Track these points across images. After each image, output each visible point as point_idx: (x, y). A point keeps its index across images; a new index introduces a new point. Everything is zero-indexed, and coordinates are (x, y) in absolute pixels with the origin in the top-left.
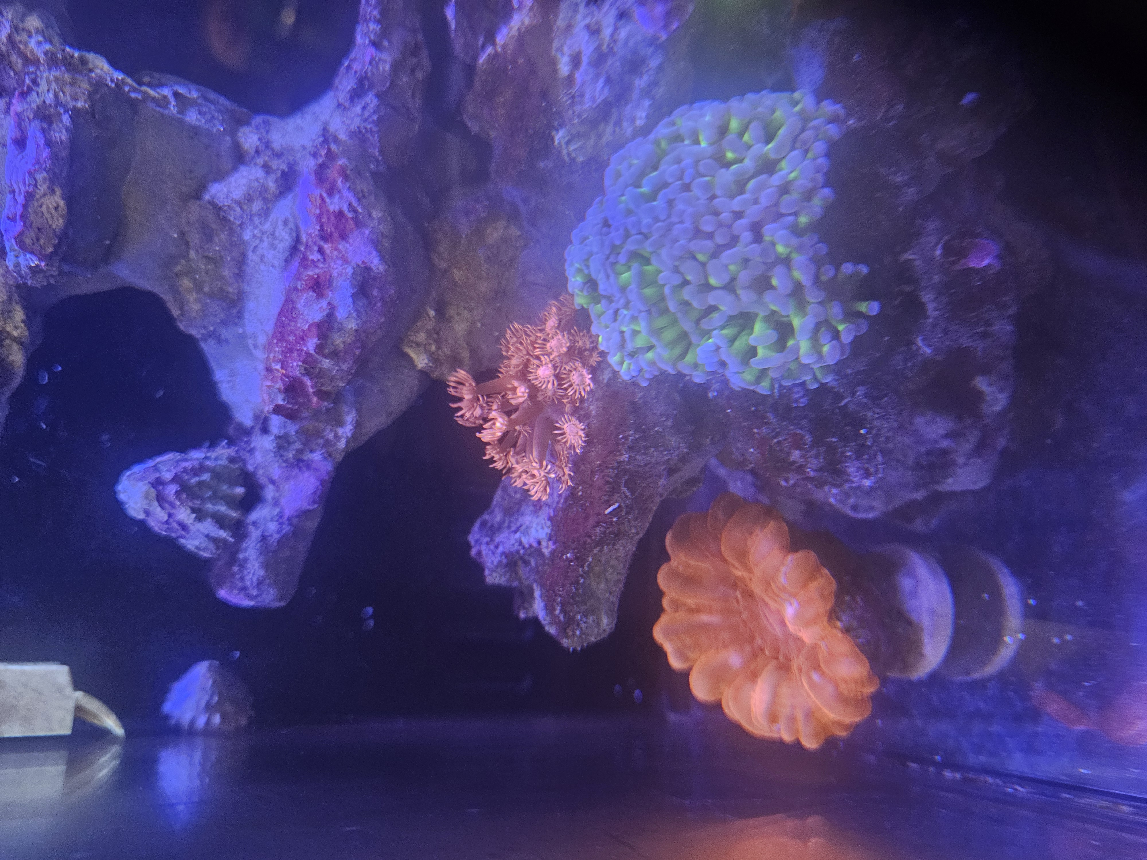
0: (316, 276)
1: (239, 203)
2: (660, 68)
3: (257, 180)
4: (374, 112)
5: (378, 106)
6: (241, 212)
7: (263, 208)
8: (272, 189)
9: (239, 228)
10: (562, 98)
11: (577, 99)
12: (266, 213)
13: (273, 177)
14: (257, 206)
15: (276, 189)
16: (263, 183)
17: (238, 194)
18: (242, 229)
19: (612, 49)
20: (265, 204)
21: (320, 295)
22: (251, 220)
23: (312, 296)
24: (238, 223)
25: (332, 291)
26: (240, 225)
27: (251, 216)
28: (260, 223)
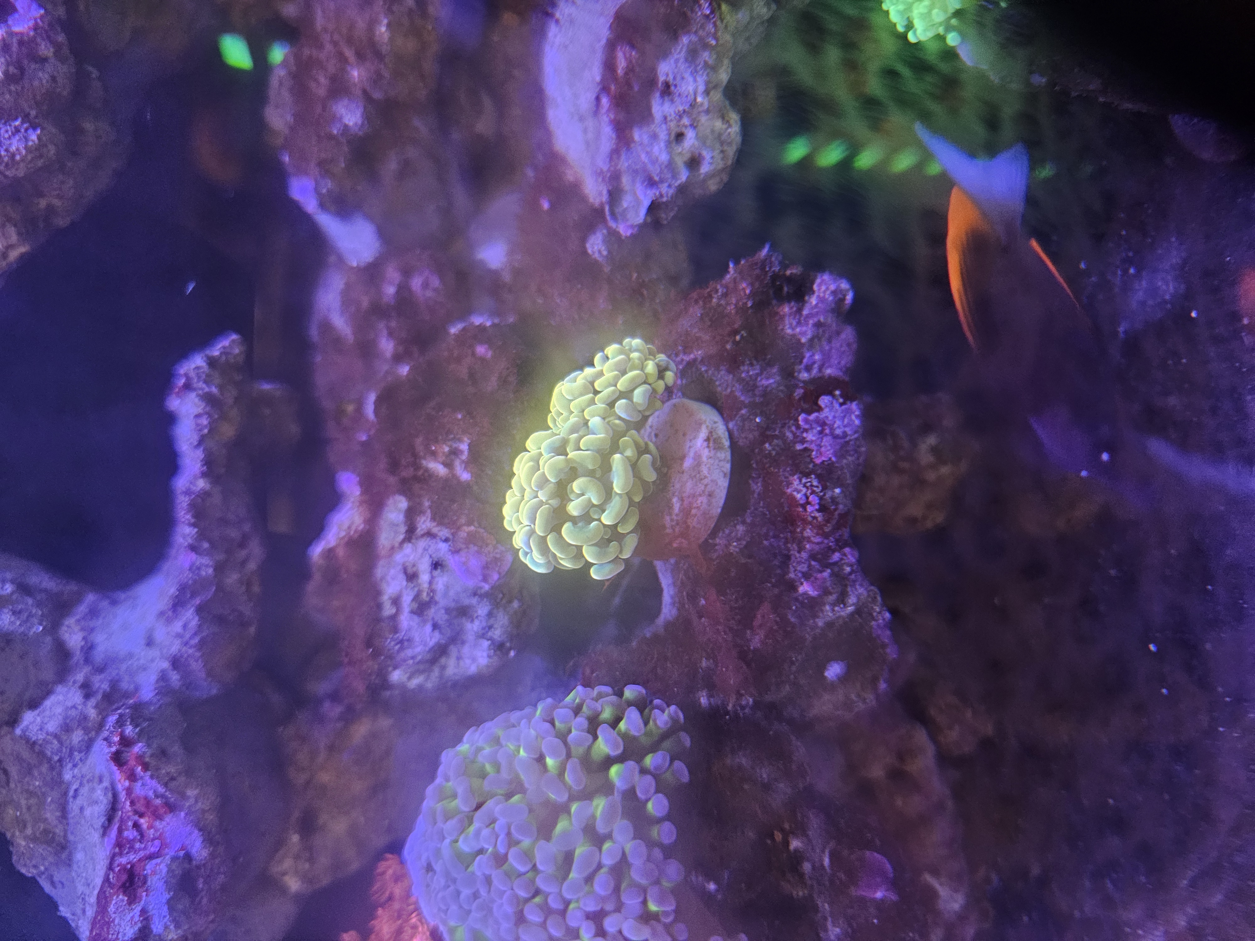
0: (129, 866)
1: (56, 736)
2: (490, 615)
3: (74, 707)
4: (195, 634)
5: (200, 626)
6: (59, 745)
7: (82, 740)
8: (93, 715)
9: (58, 764)
10: (390, 643)
11: (406, 643)
12: (88, 746)
13: (92, 702)
14: (77, 737)
15: (98, 716)
16: (82, 709)
17: (52, 726)
18: (61, 766)
19: (432, 598)
20: (87, 733)
21: (133, 899)
22: (71, 755)
23: (123, 901)
24: (56, 758)
25: (147, 891)
26: (60, 760)
27: (71, 750)
28: (81, 760)
